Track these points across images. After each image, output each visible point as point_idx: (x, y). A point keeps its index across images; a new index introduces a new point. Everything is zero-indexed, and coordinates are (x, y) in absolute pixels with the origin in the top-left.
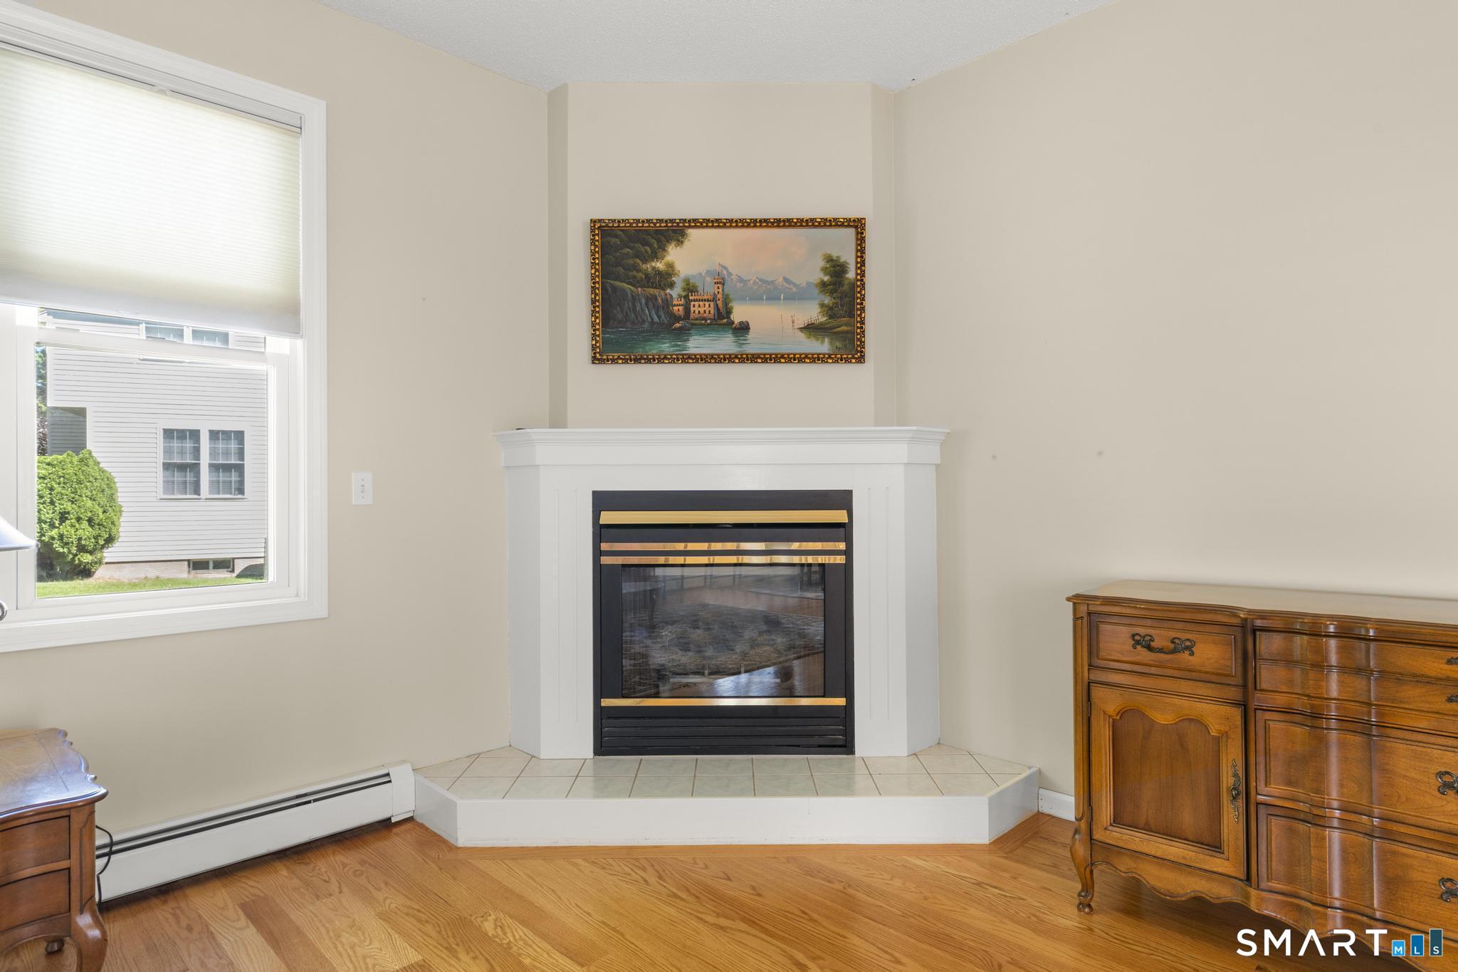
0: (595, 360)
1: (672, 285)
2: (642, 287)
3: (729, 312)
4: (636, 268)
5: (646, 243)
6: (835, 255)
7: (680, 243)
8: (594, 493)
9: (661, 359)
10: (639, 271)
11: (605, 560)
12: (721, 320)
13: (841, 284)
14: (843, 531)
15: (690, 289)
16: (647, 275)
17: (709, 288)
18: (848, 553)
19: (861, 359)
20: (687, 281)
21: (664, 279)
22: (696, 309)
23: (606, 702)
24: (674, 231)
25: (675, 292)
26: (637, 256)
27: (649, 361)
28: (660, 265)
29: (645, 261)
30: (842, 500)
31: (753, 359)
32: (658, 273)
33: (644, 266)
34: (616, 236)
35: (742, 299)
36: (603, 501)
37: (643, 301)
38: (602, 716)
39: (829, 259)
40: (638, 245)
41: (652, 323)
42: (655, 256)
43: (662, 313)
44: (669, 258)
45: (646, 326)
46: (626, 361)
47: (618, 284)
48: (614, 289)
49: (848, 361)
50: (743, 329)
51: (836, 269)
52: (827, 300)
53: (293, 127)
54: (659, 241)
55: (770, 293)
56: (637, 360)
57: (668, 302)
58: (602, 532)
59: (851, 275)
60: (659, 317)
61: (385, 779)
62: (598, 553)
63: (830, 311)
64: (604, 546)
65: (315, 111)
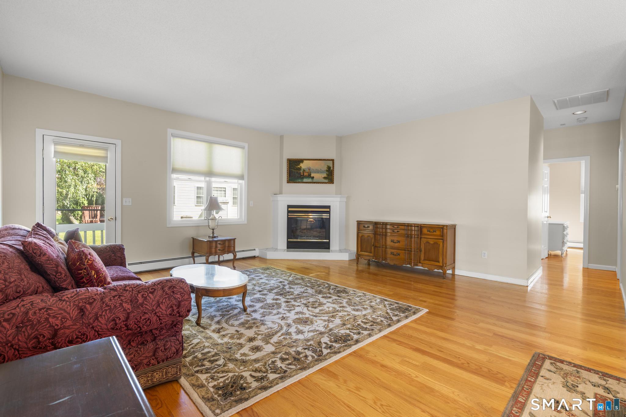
0: (287, 183)
1: (301, 170)
2: (296, 170)
3: (311, 175)
5: (296, 163)
6: (329, 165)
7: (302, 163)
8: (288, 205)
9: (299, 183)
12: (309, 176)
13: (330, 170)
14: (329, 212)
15: (304, 171)
16: (297, 168)
17: (307, 171)
18: (330, 216)
19: (333, 183)
20: (303, 169)
21: (300, 169)
22: (305, 174)
23: (289, 240)
24: (301, 161)
25: (301, 171)
27: (297, 183)
28: (299, 167)
29: (296, 166)
30: (329, 207)
31: (315, 183)
32: (299, 168)
34: (292, 161)
35: (313, 173)
36: (289, 207)
37: (296, 173)
38: (288, 242)
39: (328, 166)
42: (298, 165)
44: (300, 165)
45: (296, 177)
46: (293, 183)
48: (291, 170)
49: (331, 183)
50: (313, 178)
51: (329, 168)
52: (327, 173)
53: (243, 148)
54: (299, 162)
55: (317, 172)
56: (295, 183)
57: (300, 173)
58: (289, 212)
59: (332, 169)
60: (299, 175)
61: (255, 250)
62: (288, 215)
63: (328, 175)
64: (289, 214)
65: (246, 145)
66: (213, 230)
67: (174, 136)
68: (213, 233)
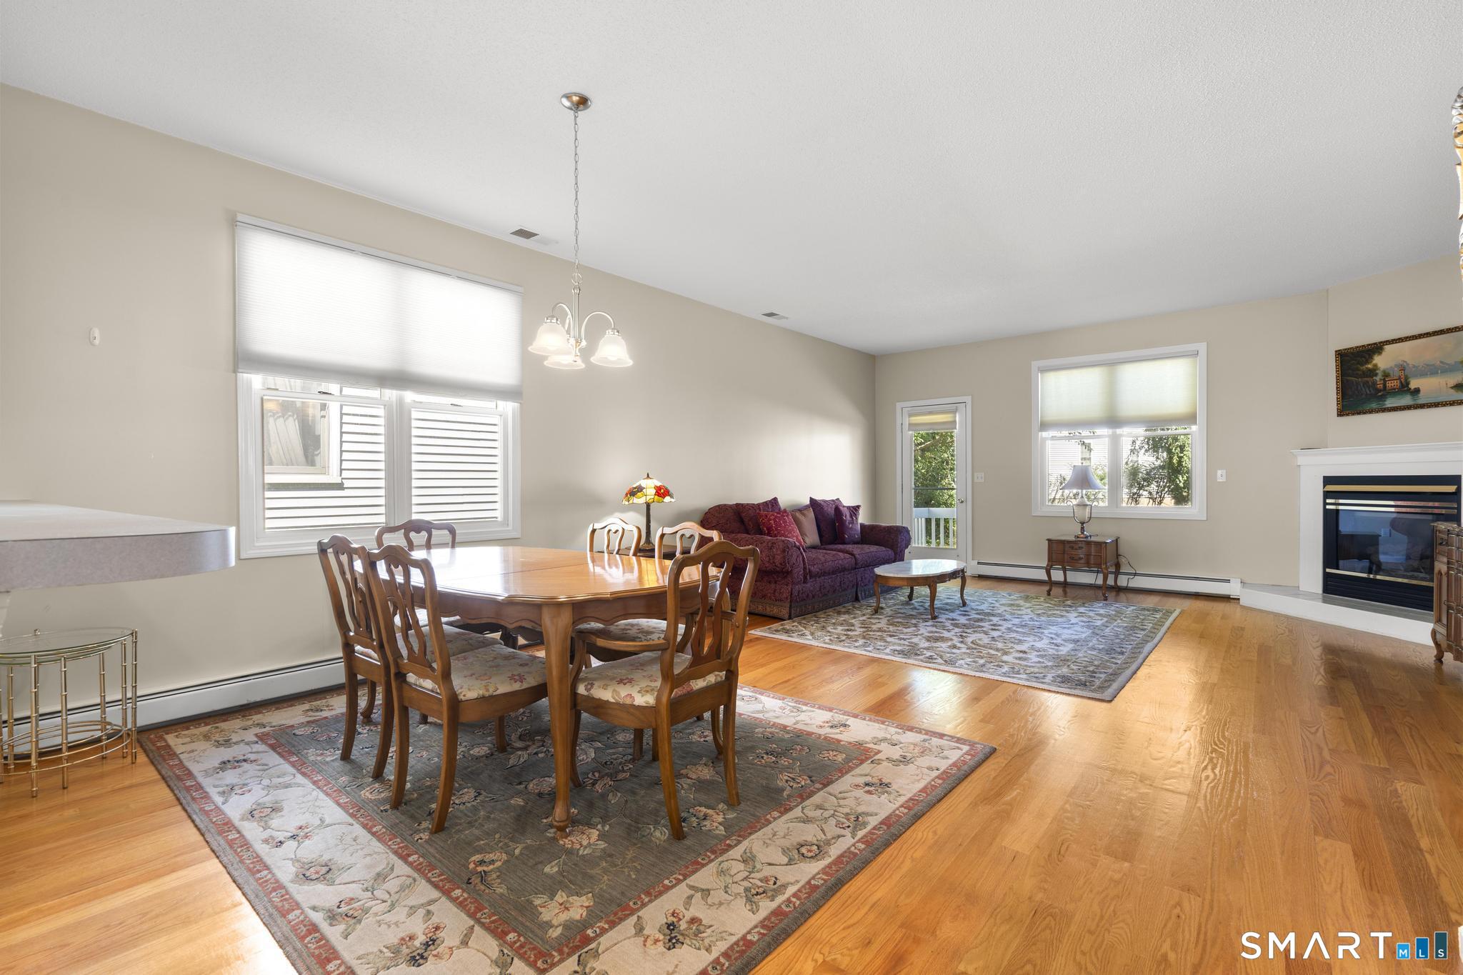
0: (1338, 415)
1: (1376, 375)
2: (1361, 378)
3: (1408, 384)
4: (1358, 370)
5: (1363, 357)
7: (1380, 353)
8: (1324, 477)
9: (1371, 412)
10: (1359, 370)
11: (1328, 507)
12: (1404, 388)
14: (1453, 496)
15: (1386, 375)
16: (1363, 372)
17: (1397, 373)
18: (1459, 508)
20: (1384, 372)
21: (1373, 372)
22: (1390, 385)
23: (1328, 570)
24: (1377, 348)
25: (1378, 378)
26: (1358, 363)
27: (1364, 413)
28: (1370, 366)
29: (1362, 365)
30: (1455, 480)
31: (1423, 406)
32: (1369, 370)
33: (1362, 368)
34: (1348, 356)
36: (1328, 480)
37: (1362, 385)
38: (1327, 577)
40: (1359, 358)
41: (1367, 394)
42: (1367, 362)
43: (1371, 389)
44: (1374, 362)
45: (1364, 396)
46: (1353, 414)
47: (1350, 378)
48: (1347, 381)
50: (1416, 391)
53: (1195, 354)
54: (1369, 355)
55: (1432, 370)
56: (1359, 413)
57: (1375, 383)
58: (1327, 495)
60: (1370, 391)
61: (1228, 581)
62: (1325, 504)
64: (1328, 501)
65: (1202, 347)
66: (1082, 523)
67: (1044, 370)
68: (1083, 529)
